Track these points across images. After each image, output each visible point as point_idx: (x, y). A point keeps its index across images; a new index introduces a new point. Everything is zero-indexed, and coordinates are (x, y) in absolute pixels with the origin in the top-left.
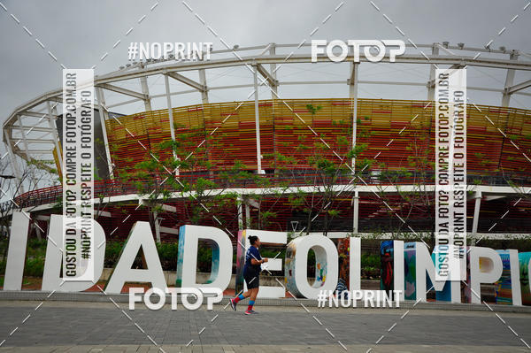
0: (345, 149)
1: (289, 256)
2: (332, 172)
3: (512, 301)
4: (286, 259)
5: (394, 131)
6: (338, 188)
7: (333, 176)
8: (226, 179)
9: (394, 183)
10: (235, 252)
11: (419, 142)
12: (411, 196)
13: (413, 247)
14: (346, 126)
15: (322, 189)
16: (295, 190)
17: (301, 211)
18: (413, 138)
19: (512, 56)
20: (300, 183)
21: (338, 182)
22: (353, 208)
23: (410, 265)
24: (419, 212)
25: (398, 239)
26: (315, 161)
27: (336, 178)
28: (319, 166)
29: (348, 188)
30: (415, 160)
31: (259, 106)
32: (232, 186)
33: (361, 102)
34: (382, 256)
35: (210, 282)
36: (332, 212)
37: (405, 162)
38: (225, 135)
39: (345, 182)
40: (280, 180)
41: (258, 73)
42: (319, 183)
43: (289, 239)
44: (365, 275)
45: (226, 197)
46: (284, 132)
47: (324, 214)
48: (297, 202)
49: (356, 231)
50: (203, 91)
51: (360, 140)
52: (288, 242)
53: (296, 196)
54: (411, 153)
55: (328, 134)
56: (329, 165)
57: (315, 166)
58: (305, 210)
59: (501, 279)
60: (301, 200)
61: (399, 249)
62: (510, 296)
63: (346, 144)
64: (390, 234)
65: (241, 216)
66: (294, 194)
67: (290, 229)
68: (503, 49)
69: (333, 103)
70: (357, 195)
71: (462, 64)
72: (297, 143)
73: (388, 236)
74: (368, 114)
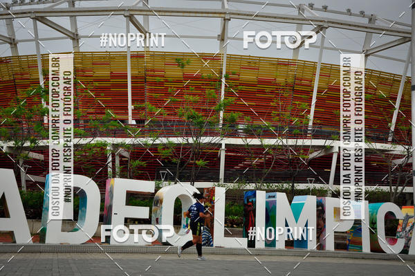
0: (213, 102)
1: (156, 205)
2: (201, 124)
3: (361, 248)
4: (153, 208)
5: (261, 87)
6: (205, 140)
7: (202, 127)
8: (96, 128)
9: (259, 136)
10: (103, 200)
11: (283, 98)
12: (274, 149)
13: (274, 197)
14: (215, 80)
15: (191, 140)
16: (164, 140)
17: (170, 162)
18: (278, 94)
19: (370, 20)
20: (169, 134)
21: (206, 134)
22: (219, 159)
23: (270, 214)
24: (281, 165)
25: (261, 190)
26: (184, 112)
27: (204, 130)
28: (189, 118)
29: (215, 140)
30: (278, 115)
31: (132, 57)
32: (102, 136)
33: (230, 57)
34: (245, 205)
35: (76, 230)
36: (200, 163)
37: (268, 117)
38: (96, 84)
39: (213, 134)
40: (150, 131)
41: (131, 24)
42: (188, 134)
43: (157, 188)
44: (229, 223)
45: (96, 146)
46: (155, 83)
47: (192, 164)
48: (166, 153)
49: (222, 182)
50: (73, 39)
51: (228, 94)
52: (156, 191)
53: (165, 146)
54: (275, 108)
55: (198, 88)
56: (199, 117)
57: (185, 118)
58: (174, 160)
59: (353, 228)
60: (170, 150)
61: (261, 198)
62: (361, 243)
63: (214, 98)
64: (254, 185)
65: (110, 165)
66: (164, 145)
67: (159, 179)
68: (362, 13)
69: (205, 57)
70: (223, 147)
71: (325, 25)
72: (168, 95)
73: (251, 186)
74: (236, 69)
